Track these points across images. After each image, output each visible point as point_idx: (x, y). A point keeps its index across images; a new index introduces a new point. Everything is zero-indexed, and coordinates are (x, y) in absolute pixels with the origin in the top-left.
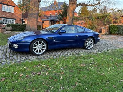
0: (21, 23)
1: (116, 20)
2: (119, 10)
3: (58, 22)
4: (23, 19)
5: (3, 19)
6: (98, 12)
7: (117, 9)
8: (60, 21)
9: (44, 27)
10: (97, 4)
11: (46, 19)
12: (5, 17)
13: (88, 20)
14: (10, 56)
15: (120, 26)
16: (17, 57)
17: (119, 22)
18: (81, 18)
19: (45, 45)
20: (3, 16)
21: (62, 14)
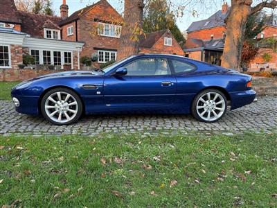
5: (99, 51)
12: (103, 47)
20: (100, 45)
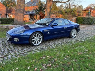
0: (6, 17)
1: (79, 14)
2: (79, 6)
3: (35, 16)
4: (7, 13)
6: (64, 8)
7: (78, 5)
8: (37, 15)
9: (25, 20)
10: (67, 2)
11: (26, 14)
13: (59, 13)
14: (11, 49)
15: (85, 18)
16: (18, 49)
17: (81, 15)
18: (53, 12)
19: (41, 37)
21: (38, 9)
